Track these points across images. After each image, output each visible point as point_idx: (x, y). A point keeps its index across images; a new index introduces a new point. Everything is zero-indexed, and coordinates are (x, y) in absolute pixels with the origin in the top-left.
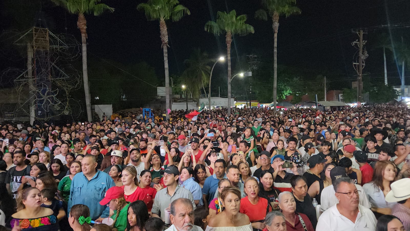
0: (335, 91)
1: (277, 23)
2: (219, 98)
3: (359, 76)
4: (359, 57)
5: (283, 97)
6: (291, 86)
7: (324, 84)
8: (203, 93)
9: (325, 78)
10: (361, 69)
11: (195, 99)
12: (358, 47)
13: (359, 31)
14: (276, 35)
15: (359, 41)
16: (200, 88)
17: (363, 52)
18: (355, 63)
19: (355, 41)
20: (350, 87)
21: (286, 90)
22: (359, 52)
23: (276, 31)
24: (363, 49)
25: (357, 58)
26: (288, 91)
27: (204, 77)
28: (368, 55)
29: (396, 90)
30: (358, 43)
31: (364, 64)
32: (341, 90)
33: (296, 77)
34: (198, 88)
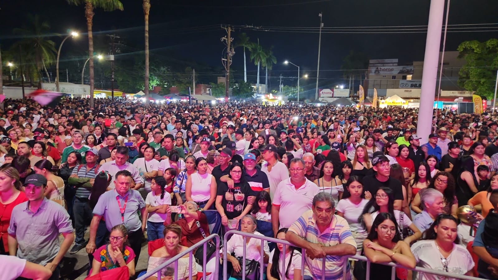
0: (203, 85)
1: (148, 4)
2: (68, 83)
3: (227, 72)
4: (228, 54)
5: (150, 88)
6: (159, 76)
7: (193, 77)
8: (45, 75)
9: (194, 71)
10: (229, 65)
11: (34, 83)
12: (226, 43)
13: (227, 27)
14: (147, 17)
15: (227, 38)
16: (39, 68)
17: (231, 49)
18: (223, 59)
19: (224, 37)
20: (216, 82)
21: (153, 80)
22: (227, 48)
23: (148, 12)
24: (231, 46)
25: (226, 55)
26: (155, 81)
27: (46, 55)
28: (234, 53)
29: (253, 88)
30: (226, 39)
31: (231, 61)
32: (209, 84)
33: (164, 67)
34: (37, 68)
